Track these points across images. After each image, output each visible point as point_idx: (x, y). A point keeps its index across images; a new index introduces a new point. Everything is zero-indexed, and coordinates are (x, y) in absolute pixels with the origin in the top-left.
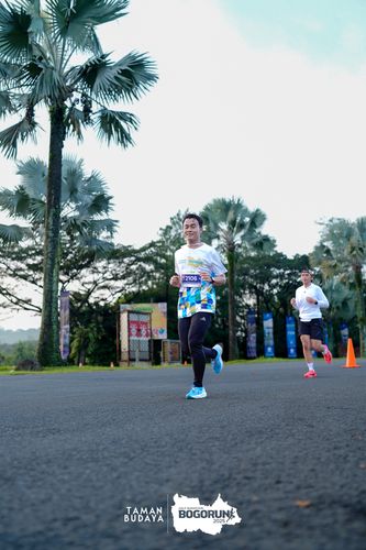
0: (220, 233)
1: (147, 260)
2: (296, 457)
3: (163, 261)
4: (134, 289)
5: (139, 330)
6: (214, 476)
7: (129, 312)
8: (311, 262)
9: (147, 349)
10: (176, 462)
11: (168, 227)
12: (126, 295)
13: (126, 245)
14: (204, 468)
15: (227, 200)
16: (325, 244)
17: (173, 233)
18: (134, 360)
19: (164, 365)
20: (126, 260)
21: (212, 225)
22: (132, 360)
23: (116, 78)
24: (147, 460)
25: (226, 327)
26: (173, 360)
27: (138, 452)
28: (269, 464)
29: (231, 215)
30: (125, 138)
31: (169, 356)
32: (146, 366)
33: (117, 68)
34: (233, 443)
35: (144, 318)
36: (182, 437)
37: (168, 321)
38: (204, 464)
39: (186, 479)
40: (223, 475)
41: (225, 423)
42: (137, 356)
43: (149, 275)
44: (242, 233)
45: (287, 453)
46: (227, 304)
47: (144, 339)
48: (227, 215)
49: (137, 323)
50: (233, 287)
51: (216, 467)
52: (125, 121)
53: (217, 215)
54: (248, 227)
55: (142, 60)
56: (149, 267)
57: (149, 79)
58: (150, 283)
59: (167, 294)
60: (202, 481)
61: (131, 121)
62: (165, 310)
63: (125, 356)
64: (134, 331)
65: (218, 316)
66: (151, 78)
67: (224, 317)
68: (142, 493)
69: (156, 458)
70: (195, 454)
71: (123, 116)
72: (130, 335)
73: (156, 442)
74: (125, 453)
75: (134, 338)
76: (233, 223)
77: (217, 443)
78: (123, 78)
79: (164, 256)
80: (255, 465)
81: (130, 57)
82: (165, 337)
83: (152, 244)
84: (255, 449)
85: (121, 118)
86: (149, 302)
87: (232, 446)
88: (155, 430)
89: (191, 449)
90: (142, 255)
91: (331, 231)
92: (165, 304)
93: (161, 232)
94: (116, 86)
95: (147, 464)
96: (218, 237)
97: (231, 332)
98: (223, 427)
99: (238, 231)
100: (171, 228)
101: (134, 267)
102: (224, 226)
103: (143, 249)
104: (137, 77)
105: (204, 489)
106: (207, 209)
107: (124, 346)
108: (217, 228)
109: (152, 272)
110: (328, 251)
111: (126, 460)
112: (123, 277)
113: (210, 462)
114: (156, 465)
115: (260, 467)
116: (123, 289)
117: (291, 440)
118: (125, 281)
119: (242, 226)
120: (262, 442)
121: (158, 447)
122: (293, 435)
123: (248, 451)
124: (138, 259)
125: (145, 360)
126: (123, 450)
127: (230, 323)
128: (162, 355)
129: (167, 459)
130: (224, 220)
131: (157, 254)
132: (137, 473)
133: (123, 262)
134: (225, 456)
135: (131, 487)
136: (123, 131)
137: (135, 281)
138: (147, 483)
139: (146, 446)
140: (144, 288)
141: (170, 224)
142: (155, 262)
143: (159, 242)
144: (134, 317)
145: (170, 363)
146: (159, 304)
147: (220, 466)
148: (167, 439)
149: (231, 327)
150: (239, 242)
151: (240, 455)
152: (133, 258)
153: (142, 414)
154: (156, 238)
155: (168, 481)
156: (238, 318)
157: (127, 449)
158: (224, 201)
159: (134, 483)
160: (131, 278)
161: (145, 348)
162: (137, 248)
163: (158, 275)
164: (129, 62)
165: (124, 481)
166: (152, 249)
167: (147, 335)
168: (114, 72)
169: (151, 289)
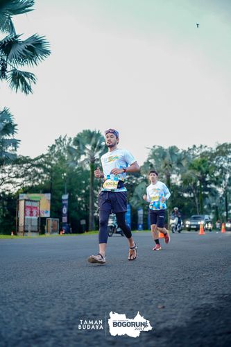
0: (86, 151)
1: (39, 166)
2: (123, 301)
3: (49, 167)
4: (29, 184)
5: (31, 212)
6: (75, 314)
7: (25, 200)
8: (142, 172)
9: (36, 224)
10: (53, 305)
11: (53, 145)
12: (23, 188)
13: (25, 156)
14: (69, 309)
15: (92, 131)
16: (150, 161)
17: (56, 150)
18: (27, 231)
19: (47, 235)
20: (24, 165)
21: (81, 146)
22: (26, 231)
23: (24, 51)
24: (36, 304)
25: (87, 210)
26: (53, 231)
27: (31, 298)
28: (107, 305)
29: (93, 140)
30: (27, 88)
31: (50, 229)
32: (35, 236)
33: (25, 45)
34: (87, 292)
35: (35, 204)
36: (57, 287)
37: (51, 206)
38: (70, 306)
39: (59, 316)
40: (80, 313)
41: (84, 279)
42: (29, 228)
43: (40, 175)
44: (100, 152)
45: (118, 298)
46: (89, 196)
47: (35, 218)
48: (91, 140)
49: (31, 208)
50: (93, 185)
51: (76, 308)
52: (28, 78)
53: (84, 140)
54: (104, 148)
55: (41, 41)
56: (40, 170)
57: (45, 53)
58: (40, 181)
59: (51, 189)
60: (68, 318)
61: (32, 78)
62: (50, 198)
63: (21, 229)
64: (28, 212)
65: (83, 203)
66: (46, 52)
67: (87, 203)
68: (33, 326)
69: (41, 302)
70: (64, 300)
71: (27, 74)
72: (25, 215)
73: (41, 291)
74: (22, 299)
75: (27, 217)
76: (95, 145)
77: (78, 292)
78: (28, 52)
79: (50, 164)
80: (99, 306)
81: (33, 37)
82: (49, 216)
83: (43, 156)
84: (100, 295)
85: (26, 76)
86: (39, 193)
87: (87, 294)
88: (41, 283)
89: (62, 296)
90: (36, 162)
91: (154, 153)
92: (49, 195)
93: (48, 148)
94: (23, 56)
95: (36, 306)
96: (85, 154)
97: (91, 214)
98: (82, 281)
99: (97, 151)
100: (55, 146)
101: (30, 170)
102: (89, 147)
103: (37, 159)
104: (37, 51)
105: (69, 322)
106: (78, 135)
107: (21, 222)
108: (84, 148)
109: (42, 173)
110: (152, 166)
111: (23, 304)
112: (23, 176)
113: (73, 305)
114: (41, 307)
115: (102, 308)
116: (22, 184)
117: (121, 290)
118: (24, 179)
119: (100, 147)
120: (104, 291)
121: (43, 295)
122: (123, 286)
123: (96, 297)
124: (33, 165)
125: (35, 232)
126: (21, 297)
127: (90, 208)
128: (46, 228)
129: (48, 303)
130: (89, 143)
131: (45, 163)
132: (30, 313)
133: (23, 166)
134: (83, 300)
135: (27, 321)
136: (26, 84)
137: (30, 179)
138: (36, 318)
139: (35, 294)
140: (36, 183)
141: (55, 144)
142: (44, 168)
143: (47, 155)
144: (28, 204)
145: (51, 233)
146: (46, 195)
147: (79, 308)
148: (48, 289)
149: (91, 210)
150: (98, 157)
151: (91, 300)
152: (29, 164)
153: (32, 272)
154: (46, 152)
155: (48, 317)
156: (95, 205)
157: (24, 297)
158: (89, 131)
159: (28, 319)
160: (27, 177)
161: (35, 223)
162: (33, 158)
163: (45, 176)
164: (32, 41)
165: (21, 318)
166: (43, 159)
167: (36, 215)
168: (23, 47)
169: (41, 185)
